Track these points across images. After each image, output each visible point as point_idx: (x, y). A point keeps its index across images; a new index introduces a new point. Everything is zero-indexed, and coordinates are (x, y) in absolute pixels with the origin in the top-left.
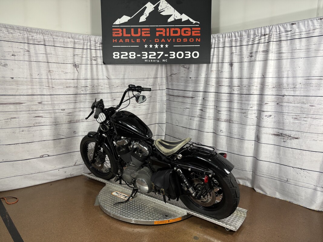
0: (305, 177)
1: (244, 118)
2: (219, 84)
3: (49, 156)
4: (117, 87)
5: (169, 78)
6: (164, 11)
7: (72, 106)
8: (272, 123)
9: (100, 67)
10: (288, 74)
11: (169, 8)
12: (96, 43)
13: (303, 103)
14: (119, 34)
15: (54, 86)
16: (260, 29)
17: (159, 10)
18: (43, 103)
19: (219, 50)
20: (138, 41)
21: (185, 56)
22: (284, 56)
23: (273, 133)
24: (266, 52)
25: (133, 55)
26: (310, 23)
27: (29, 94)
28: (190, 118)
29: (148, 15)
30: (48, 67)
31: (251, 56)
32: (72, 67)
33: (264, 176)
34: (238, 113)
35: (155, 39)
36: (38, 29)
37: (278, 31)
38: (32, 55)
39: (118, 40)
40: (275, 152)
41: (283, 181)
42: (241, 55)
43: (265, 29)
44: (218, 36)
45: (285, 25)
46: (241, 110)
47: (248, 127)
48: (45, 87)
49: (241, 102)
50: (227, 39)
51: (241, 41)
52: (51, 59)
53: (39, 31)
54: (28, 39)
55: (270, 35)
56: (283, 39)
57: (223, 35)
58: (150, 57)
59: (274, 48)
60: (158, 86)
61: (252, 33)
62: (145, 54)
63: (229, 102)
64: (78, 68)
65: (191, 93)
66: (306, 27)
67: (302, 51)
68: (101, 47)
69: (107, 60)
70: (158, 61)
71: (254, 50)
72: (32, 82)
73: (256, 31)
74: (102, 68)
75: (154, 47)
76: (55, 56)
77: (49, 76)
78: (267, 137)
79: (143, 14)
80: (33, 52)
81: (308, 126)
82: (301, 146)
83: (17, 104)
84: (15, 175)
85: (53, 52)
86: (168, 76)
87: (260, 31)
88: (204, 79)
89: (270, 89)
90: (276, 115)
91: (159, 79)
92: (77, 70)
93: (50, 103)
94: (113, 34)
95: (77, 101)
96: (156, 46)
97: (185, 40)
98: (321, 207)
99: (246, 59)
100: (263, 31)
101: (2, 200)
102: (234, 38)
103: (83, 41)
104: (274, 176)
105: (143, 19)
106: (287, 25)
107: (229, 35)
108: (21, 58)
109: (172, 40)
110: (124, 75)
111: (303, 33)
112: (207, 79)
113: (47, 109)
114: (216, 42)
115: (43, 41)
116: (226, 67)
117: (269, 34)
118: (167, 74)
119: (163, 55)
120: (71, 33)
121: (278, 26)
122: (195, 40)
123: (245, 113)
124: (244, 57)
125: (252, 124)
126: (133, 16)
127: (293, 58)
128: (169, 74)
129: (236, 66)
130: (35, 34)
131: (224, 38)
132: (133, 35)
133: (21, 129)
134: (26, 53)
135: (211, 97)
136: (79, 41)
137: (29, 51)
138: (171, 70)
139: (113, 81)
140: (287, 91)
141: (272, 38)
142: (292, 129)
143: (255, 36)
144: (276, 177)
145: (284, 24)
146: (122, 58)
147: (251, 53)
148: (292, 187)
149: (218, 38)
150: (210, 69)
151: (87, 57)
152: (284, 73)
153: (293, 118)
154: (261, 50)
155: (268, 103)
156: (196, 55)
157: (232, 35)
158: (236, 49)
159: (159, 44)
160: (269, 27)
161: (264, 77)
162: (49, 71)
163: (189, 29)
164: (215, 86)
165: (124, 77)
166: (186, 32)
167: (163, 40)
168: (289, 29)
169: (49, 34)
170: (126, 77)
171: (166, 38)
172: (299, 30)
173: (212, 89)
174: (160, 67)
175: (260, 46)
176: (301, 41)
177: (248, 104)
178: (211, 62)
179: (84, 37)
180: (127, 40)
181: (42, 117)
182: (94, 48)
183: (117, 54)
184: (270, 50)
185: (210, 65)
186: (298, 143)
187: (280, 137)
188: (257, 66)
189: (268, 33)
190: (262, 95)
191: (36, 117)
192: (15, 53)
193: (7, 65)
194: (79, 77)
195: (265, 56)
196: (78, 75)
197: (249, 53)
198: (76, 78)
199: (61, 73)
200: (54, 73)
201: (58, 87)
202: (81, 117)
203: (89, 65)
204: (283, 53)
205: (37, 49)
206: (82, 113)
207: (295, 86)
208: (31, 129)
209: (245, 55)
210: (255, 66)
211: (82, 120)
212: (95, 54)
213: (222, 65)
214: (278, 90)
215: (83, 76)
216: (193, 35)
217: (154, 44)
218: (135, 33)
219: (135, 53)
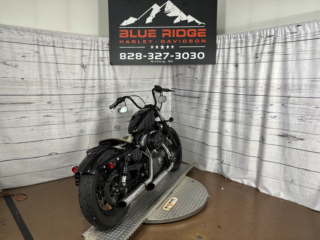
0: (310, 178)
1: (250, 118)
2: (224, 85)
3: (57, 154)
4: (124, 87)
5: (175, 78)
6: (170, 12)
7: (79, 106)
8: (278, 124)
9: (107, 67)
10: (293, 76)
11: (175, 9)
12: (103, 44)
13: (308, 104)
14: (126, 35)
15: (62, 86)
16: (265, 31)
17: (165, 12)
18: (52, 103)
19: (224, 50)
20: (144, 42)
21: (190, 57)
22: (290, 57)
23: (278, 134)
24: (272, 53)
25: (139, 56)
26: (316, 24)
27: (39, 94)
28: (196, 117)
29: (154, 16)
30: (57, 68)
31: (257, 58)
32: (80, 68)
33: (269, 176)
34: (243, 114)
36: (48, 31)
37: (284, 32)
38: (41, 56)
39: (125, 42)
40: (280, 152)
41: (288, 181)
42: (246, 56)
43: (270, 31)
44: (223, 37)
45: (291, 26)
46: (246, 111)
47: (253, 128)
48: (54, 87)
49: (246, 103)
50: (232, 40)
51: (246, 42)
52: (60, 60)
53: (49, 33)
54: (38, 41)
55: (276, 36)
56: (288, 40)
57: (228, 36)
58: (156, 58)
59: (279, 49)
60: (164, 86)
61: (257, 34)
62: (151, 55)
63: (234, 102)
64: (86, 68)
65: (197, 93)
66: (312, 29)
67: (308, 52)
68: (108, 48)
69: (114, 61)
70: (164, 62)
71: (260, 51)
72: (41, 82)
73: (262, 33)
74: (109, 69)
75: (160, 48)
76: (64, 57)
77: (58, 77)
78: (272, 138)
79: (149, 16)
80: (43, 53)
81: (313, 127)
82: (306, 147)
83: (27, 104)
84: (25, 173)
85: (62, 53)
86: (175, 76)
87: (265, 33)
88: (209, 79)
89: (276, 90)
90: (281, 116)
91: (164, 79)
92: (85, 70)
93: (58, 102)
94: (120, 35)
95: (84, 101)
96: (162, 47)
97: (191, 41)
99: (251, 60)
100: (268, 32)
101: (12, 196)
102: (239, 40)
103: (91, 42)
105: (149, 20)
106: (292, 26)
107: (235, 36)
108: (32, 60)
109: (178, 41)
110: (131, 75)
111: (309, 35)
112: (212, 80)
113: (56, 108)
115: (52, 42)
116: (232, 68)
117: (274, 35)
118: (173, 74)
119: (169, 56)
120: (79, 35)
121: (284, 27)
122: (200, 41)
123: (251, 114)
124: (250, 59)
125: (257, 125)
127: (298, 60)
128: (175, 74)
129: (241, 67)
130: (45, 36)
131: (229, 39)
132: (139, 36)
133: (31, 128)
134: (36, 54)
135: (217, 98)
136: (86, 42)
137: (38, 53)
138: (177, 71)
139: (120, 81)
140: (292, 92)
141: (278, 39)
142: (297, 130)
143: (261, 37)
144: (280, 177)
145: (289, 26)
147: (256, 54)
148: (297, 188)
149: (224, 39)
150: (215, 70)
151: (94, 58)
152: (289, 74)
153: (298, 119)
154: (266, 51)
155: (273, 105)
156: (201, 56)
157: (237, 37)
158: (241, 50)
159: (165, 45)
160: (274, 28)
161: (269, 78)
162: (58, 72)
163: (195, 30)
164: (220, 86)
165: (130, 77)
166: (192, 33)
167: (169, 41)
168: (294, 30)
169: (58, 36)
170: (132, 78)
171: (172, 39)
172: (304, 31)
173: (217, 89)
174: (165, 67)
175: (265, 48)
176: (306, 43)
177: (253, 105)
178: (216, 63)
179: (92, 38)
180: (134, 41)
181: (51, 116)
182: (102, 49)
183: (124, 55)
184: (275, 51)
185: (216, 65)
186: (303, 144)
187: (285, 138)
189: (273, 34)
190: (267, 96)
191: (45, 116)
192: (25, 54)
193: (18, 66)
194: (87, 77)
195: (270, 57)
196: (85, 76)
197: (254, 55)
198: (84, 79)
199: (69, 73)
200: (63, 74)
201: (66, 88)
202: (88, 117)
203: (96, 66)
204: (289, 54)
205: (47, 50)
206: (89, 113)
207: (301, 88)
208: (40, 128)
209: (250, 56)
210: (261, 67)
211: (89, 119)
212: (102, 54)
213: (228, 66)
214: (283, 92)
215: (91, 77)
216: (199, 36)
217: (160, 45)
218: (141, 35)
219: (141, 54)
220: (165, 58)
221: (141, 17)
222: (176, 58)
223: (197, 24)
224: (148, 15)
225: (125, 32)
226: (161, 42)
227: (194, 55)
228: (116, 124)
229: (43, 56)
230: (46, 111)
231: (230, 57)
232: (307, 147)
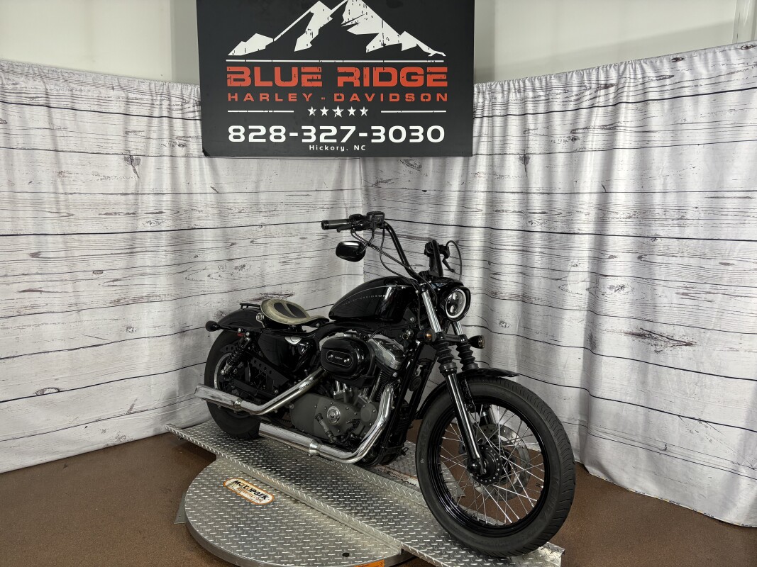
0: (711, 441)
1: (559, 291)
2: (494, 208)
3: (59, 392)
4: (240, 212)
5: (373, 191)
6: (357, 24)
7: (120, 262)
8: (627, 306)
9: (195, 162)
10: (665, 185)
11: (369, 16)
12: (184, 102)
13: (703, 256)
14: (243, 80)
15: (72, 212)
16: (594, 72)
17: (344, 22)
18: (43, 255)
19: (493, 121)
20: (292, 97)
21: (409, 136)
22: (656, 138)
23: (629, 330)
24: (611, 128)
25: (278, 134)
26: (720, 56)
27: (6, 234)
29: (316, 34)
30: (58, 162)
31: (574, 139)
32: (123, 163)
33: (607, 437)
34: (542, 280)
35: (336, 95)
36: (31, 66)
37: (640, 76)
38: (13, 132)
39: (241, 97)
40: (634, 377)
41: (655, 450)
42: (548, 135)
43: (607, 72)
44: (490, 88)
45: (658, 62)
46: (551, 272)
47: (567, 315)
48: (49, 215)
49: (549, 253)
50: (513, 96)
51: (548, 101)
52: (64, 142)
53: (33, 70)
54: (3, 90)
55: (621, 86)
56: (651, 96)
57: (502, 86)
58: (322, 140)
59: (629, 119)
60: (344, 209)
61: (575, 80)
62: (310, 131)
63: (520, 250)
64: (138, 164)
65: (427, 227)
66: (710, 68)
67: (701, 126)
68: (197, 114)
69: (214, 146)
70: (343, 150)
71: (582, 124)
72: (13, 201)
73: (585, 77)
74: (200, 166)
75: (331, 113)
76: (76, 135)
77: (60, 187)
78: (615, 340)
80: (17, 124)
81: (715, 313)
82: (700, 364)
85: (69, 124)
86: (371, 185)
87: (594, 78)
88: (457, 193)
89: (622, 220)
90: (636, 285)
91: (345, 192)
93: (62, 254)
94: (229, 80)
95: (134, 250)
96: (338, 112)
97: (410, 97)
98: (749, 517)
99: (561, 146)
100: (602, 77)
102: (531, 94)
103: (150, 97)
104: (633, 438)
105: (303, 43)
106: (661, 62)
107: (519, 85)
109: (377, 97)
110: (258, 182)
111: (703, 82)
112: (464, 195)
113: (55, 270)
114: (487, 102)
115: (44, 96)
116: (512, 165)
117: (617, 84)
118: (366, 181)
119: (356, 133)
120: (118, 77)
121: (640, 64)
122: (434, 97)
123: (560, 279)
124: (557, 142)
125: (578, 308)
126: (279, 36)
127: (676, 145)
128: (373, 181)
129: (537, 162)
130: (23, 79)
131: (506, 93)
132: (279, 83)
135: (476, 239)
136: (139, 96)
137: (5, 122)
138: (377, 171)
139: (230, 198)
140: (663, 225)
141: (625, 94)
142: (675, 322)
143: (584, 88)
144: (636, 439)
145: (653, 60)
146: (251, 139)
147: (573, 131)
148: (678, 466)
149: (492, 92)
150: (471, 171)
151: (160, 139)
152: (655, 182)
153: (677, 293)
154: (597, 124)
155: (615, 257)
156: (436, 134)
157: (525, 87)
158: (536, 120)
159: (345, 107)
160: (617, 67)
161: (605, 191)
162: (60, 173)
163: (420, 71)
164: (484, 211)
165: (257, 187)
166: (413, 77)
167: (355, 97)
168: (667, 70)
169: (58, 79)
170: (262, 188)
171: (361, 91)
172: (692, 74)
173: (478, 219)
174: (348, 163)
175: (595, 115)
176: (696, 103)
177: (568, 258)
178: (474, 153)
179: (153, 86)
180: (264, 97)
181: (41, 291)
182: (180, 116)
183: (238, 131)
184: (619, 124)
185: (472, 159)
186: (691, 356)
187: (647, 340)
188: (588, 163)
189: (614, 82)
190: (600, 234)
191: (24, 291)
194: (140, 187)
195: (607, 138)
196: (137, 185)
197: (569, 132)
198: (134, 192)
199: (91, 177)
200: (73, 178)
201: (84, 215)
202: (145, 291)
203: (165, 158)
204: (653, 132)
205: (28, 116)
206: (147, 280)
207: (682, 214)
208: (9, 323)
209: (559, 136)
210: (584, 162)
211: (148, 296)
212: (182, 129)
213: (503, 161)
214: (640, 225)
215: (152, 187)
216: (430, 84)
217: (331, 107)
218: (283, 79)
219: (283, 129)
220: (344, 140)
221: (282, 33)
222: (373, 141)
223: (426, 55)
224: (301, 29)
225: (242, 73)
226: (336, 100)
227: (419, 134)
228: (221, 309)
229: (19, 132)
230: (26, 278)
231: (509, 138)
232: (702, 363)
